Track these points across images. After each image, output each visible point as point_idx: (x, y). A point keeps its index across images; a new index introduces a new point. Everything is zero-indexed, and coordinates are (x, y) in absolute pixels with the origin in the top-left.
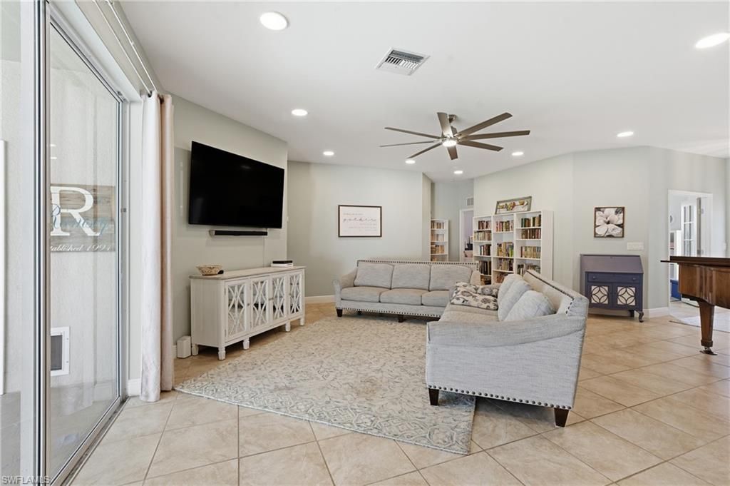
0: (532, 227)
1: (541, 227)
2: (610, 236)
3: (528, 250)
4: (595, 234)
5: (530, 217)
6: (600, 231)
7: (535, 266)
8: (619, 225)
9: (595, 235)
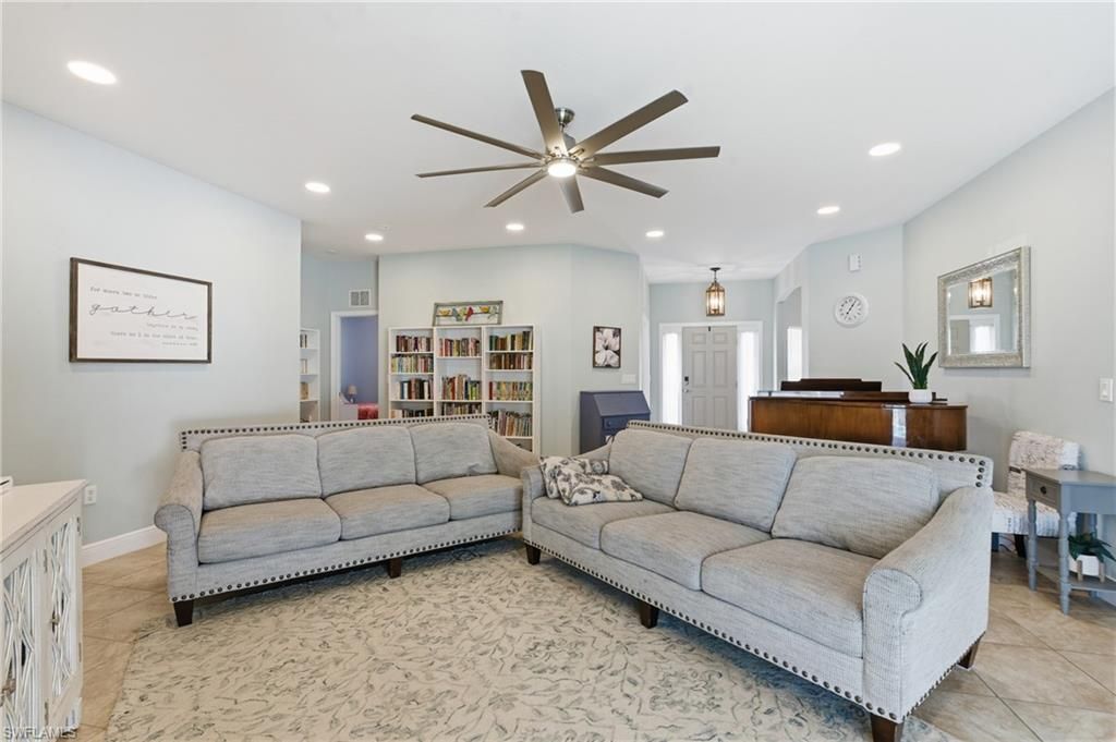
0: (509, 351)
1: (534, 351)
2: (608, 366)
3: (503, 387)
4: (594, 362)
6: (600, 359)
8: (616, 352)
9: (595, 365)
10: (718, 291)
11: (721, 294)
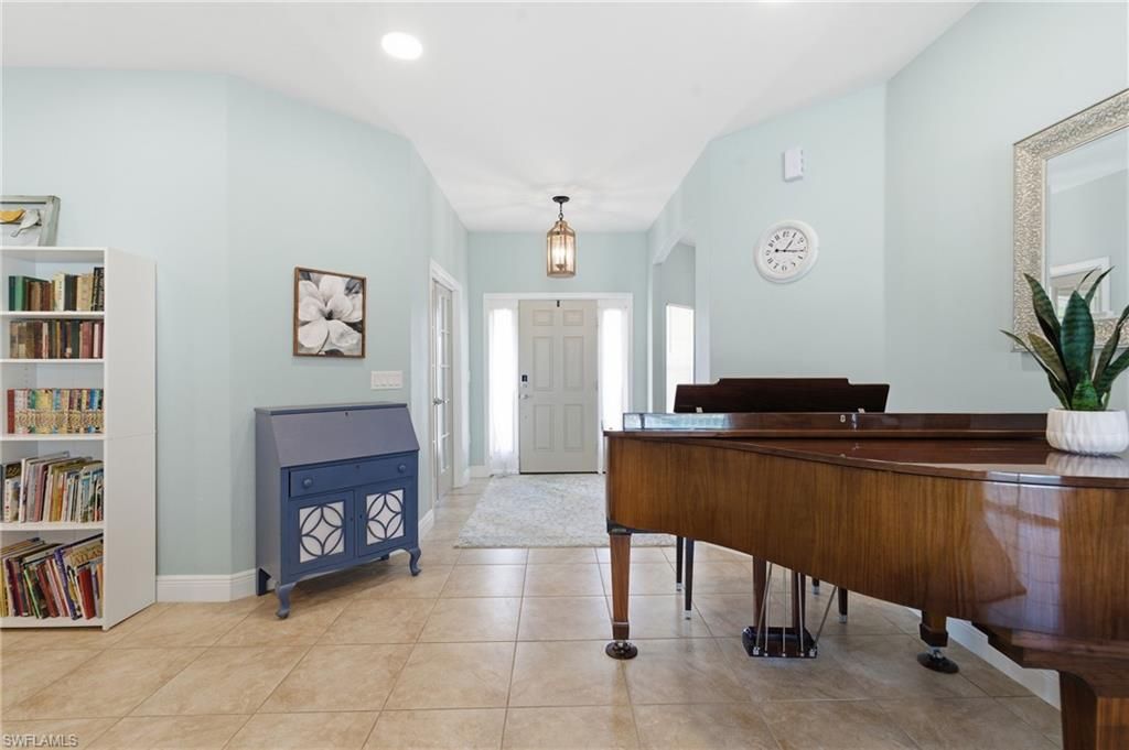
0: (60, 311)
1: (105, 314)
2: (334, 353)
3: (44, 402)
4: (296, 344)
5: (55, 274)
6: (312, 338)
7: (82, 462)
8: (353, 325)
9: (298, 350)
10: (565, 233)
11: (570, 239)
